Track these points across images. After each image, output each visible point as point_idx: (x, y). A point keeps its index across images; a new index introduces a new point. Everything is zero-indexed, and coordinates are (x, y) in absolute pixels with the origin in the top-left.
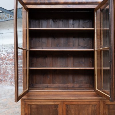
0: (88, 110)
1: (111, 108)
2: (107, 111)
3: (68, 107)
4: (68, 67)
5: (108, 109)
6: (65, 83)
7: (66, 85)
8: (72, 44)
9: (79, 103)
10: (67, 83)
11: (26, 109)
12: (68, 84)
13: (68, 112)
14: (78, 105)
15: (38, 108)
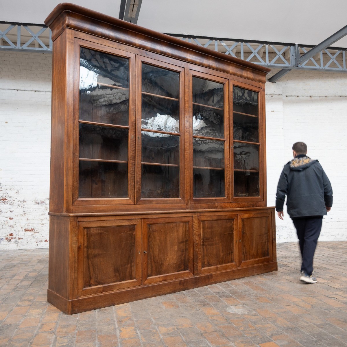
0: (177, 231)
1: (207, 226)
2: (202, 232)
3: (150, 229)
5: (203, 228)
11: (80, 236)
13: (149, 236)
14: (165, 224)
15: (101, 233)
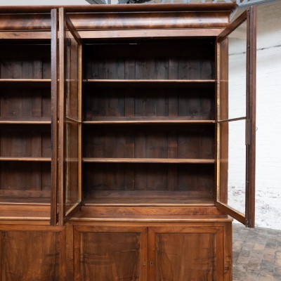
0: (43, 241)
1: (90, 238)
2: (81, 246)
4: (31, 156)
5: (84, 240)
6: (25, 189)
7: (27, 193)
8: (40, 110)
9: (27, 228)
10: (29, 189)
12: (31, 191)
13: (4, 244)
14: (25, 232)
